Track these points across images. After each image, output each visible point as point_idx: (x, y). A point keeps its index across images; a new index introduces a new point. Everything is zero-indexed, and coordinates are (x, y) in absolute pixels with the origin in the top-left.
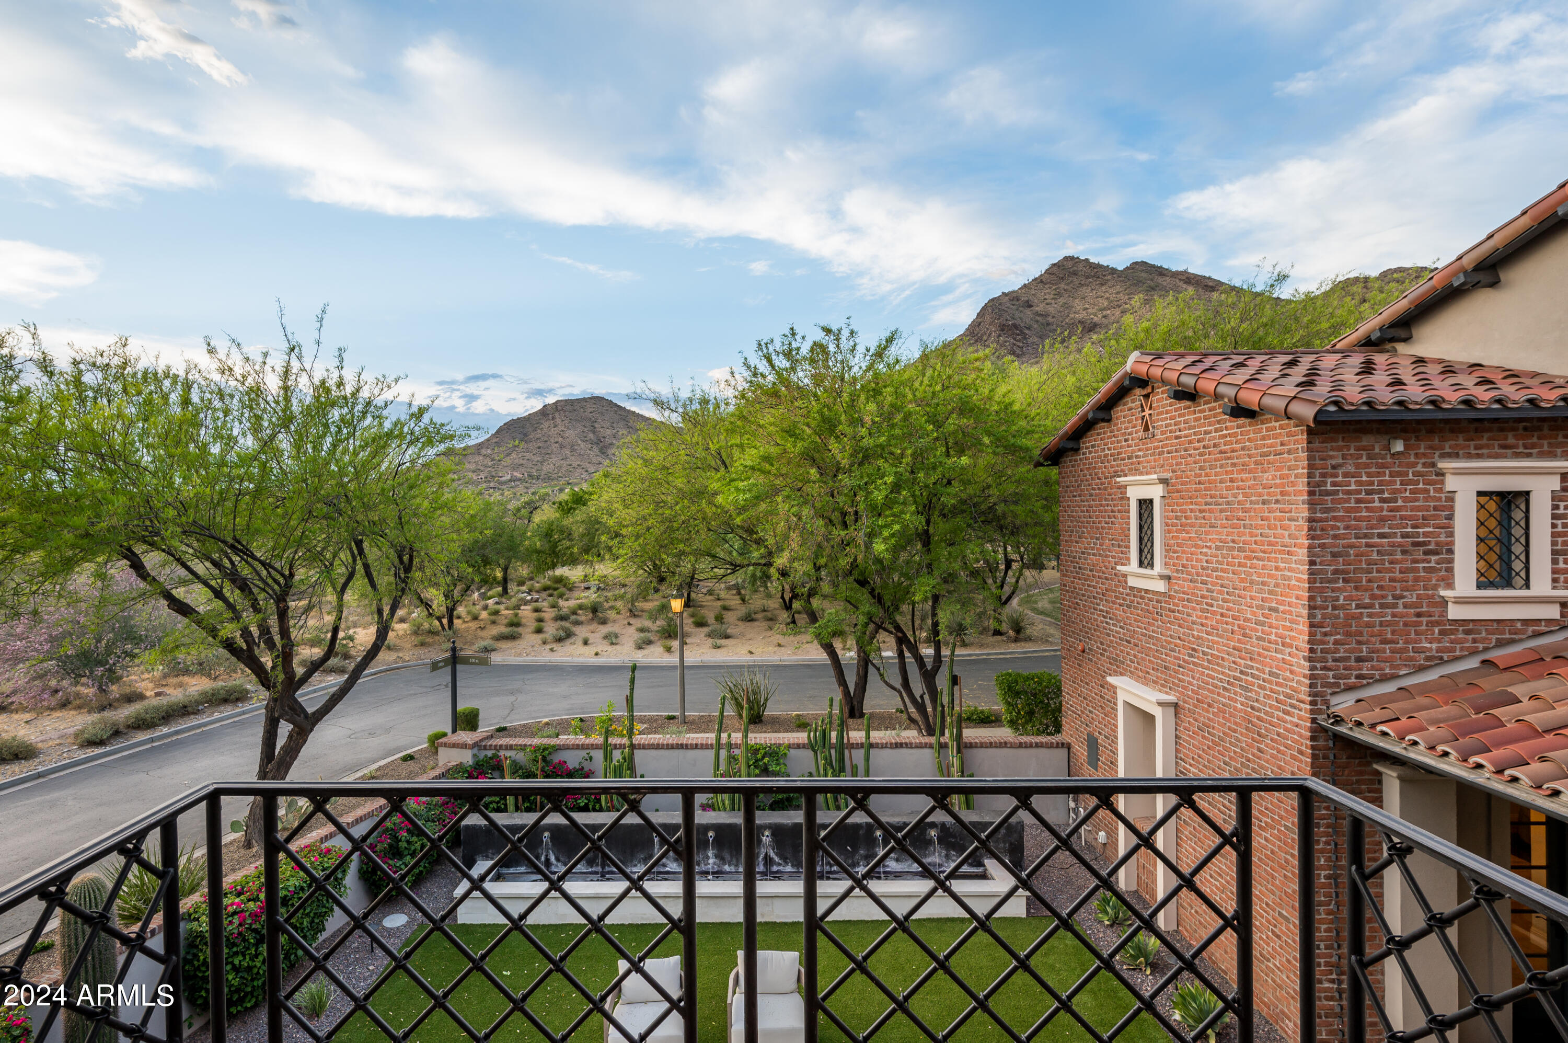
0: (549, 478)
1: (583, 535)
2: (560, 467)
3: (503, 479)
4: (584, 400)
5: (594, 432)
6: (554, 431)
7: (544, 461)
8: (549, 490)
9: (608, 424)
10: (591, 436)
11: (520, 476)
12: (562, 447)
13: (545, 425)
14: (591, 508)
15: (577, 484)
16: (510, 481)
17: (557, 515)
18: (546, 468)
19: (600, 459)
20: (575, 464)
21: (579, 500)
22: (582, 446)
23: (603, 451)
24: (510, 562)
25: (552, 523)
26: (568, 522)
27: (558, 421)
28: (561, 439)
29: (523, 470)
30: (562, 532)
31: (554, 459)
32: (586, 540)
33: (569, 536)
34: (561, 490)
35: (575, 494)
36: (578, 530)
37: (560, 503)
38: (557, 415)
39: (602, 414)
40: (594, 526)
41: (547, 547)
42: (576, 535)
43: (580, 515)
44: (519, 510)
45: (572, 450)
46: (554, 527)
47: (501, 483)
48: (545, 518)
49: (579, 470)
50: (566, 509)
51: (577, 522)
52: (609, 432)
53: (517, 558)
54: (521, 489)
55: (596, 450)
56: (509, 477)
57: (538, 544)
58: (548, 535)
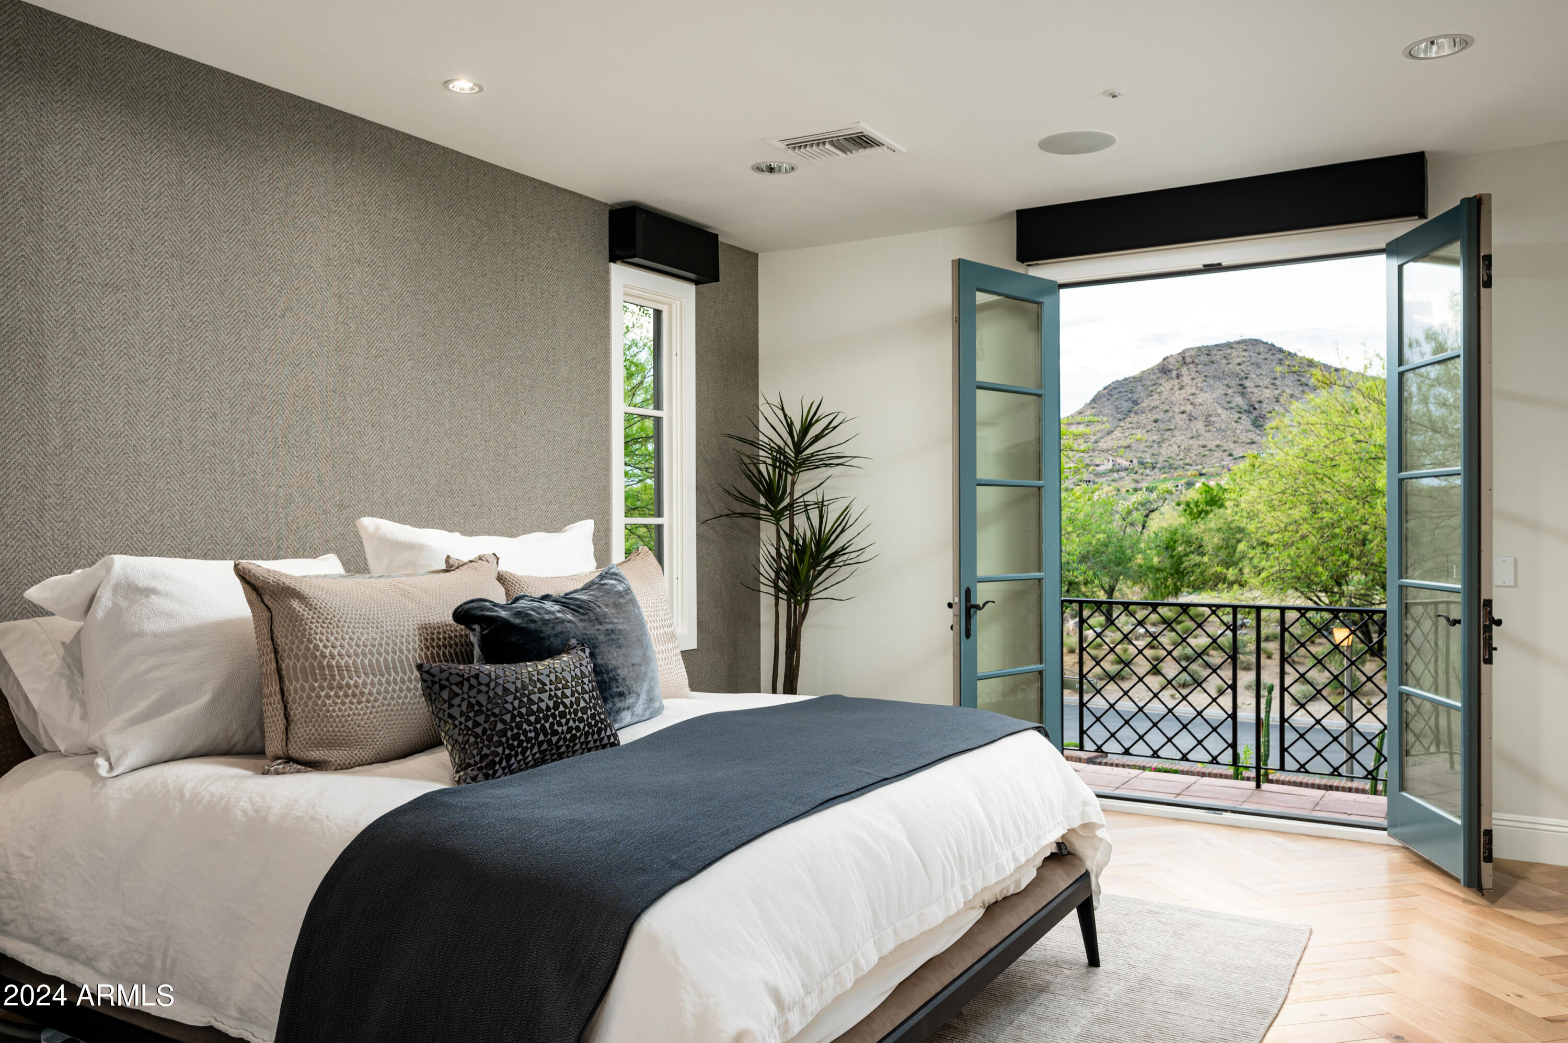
0: (1171, 467)
1: (1220, 548)
2: (1188, 450)
3: (1101, 469)
4: (1229, 345)
5: (1243, 395)
6: (1178, 396)
7: (1163, 441)
8: (1169, 485)
9: (1267, 381)
10: (1238, 400)
11: (1126, 464)
12: (1191, 418)
13: (1166, 385)
14: (1228, 511)
15: (1212, 475)
16: (1112, 471)
17: (1183, 520)
18: (1166, 451)
19: (1252, 436)
20: (1212, 445)
21: (1214, 501)
22: (1224, 416)
23: (1258, 423)
24: (1117, 581)
25: (1175, 532)
26: (1197, 530)
27: (1186, 379)
28: (1189, 408)
29: (1131, 456)
30: (1188, 543)
31: (1180, 438)
32: (1223, 554)
33: (1200, 550)
34: (1190, 485)
35: (1208, 490)
36: (1212, 541)
37: (1188, 505)
38: (1184, 370)
39: (1258, 366)
40: (1233, 535)
41: (1167, 563)
42: (1209, 548)
43: (1214, 520)
44: (1129, 513)
45: (1208, 423)
46: (1178, 537)
47: (1098, 475)
48: (1165, 525)
49: (1218, 454)
50: (1196, 512)
51: (1211, 530)
52: (1268, 393)
53: (1127, 577)
54: (1127, 483)
55: (1246, 421)
56: (1109, 466)
57: (1156, 560)
58: (1169, 547)
